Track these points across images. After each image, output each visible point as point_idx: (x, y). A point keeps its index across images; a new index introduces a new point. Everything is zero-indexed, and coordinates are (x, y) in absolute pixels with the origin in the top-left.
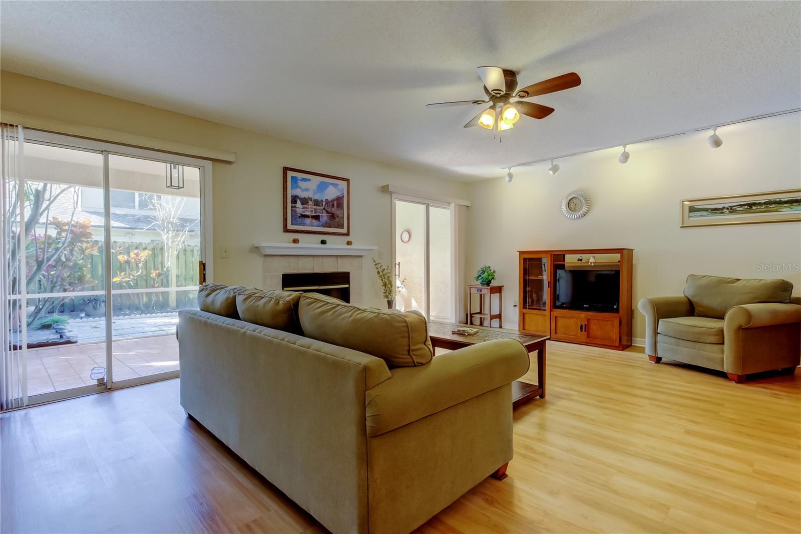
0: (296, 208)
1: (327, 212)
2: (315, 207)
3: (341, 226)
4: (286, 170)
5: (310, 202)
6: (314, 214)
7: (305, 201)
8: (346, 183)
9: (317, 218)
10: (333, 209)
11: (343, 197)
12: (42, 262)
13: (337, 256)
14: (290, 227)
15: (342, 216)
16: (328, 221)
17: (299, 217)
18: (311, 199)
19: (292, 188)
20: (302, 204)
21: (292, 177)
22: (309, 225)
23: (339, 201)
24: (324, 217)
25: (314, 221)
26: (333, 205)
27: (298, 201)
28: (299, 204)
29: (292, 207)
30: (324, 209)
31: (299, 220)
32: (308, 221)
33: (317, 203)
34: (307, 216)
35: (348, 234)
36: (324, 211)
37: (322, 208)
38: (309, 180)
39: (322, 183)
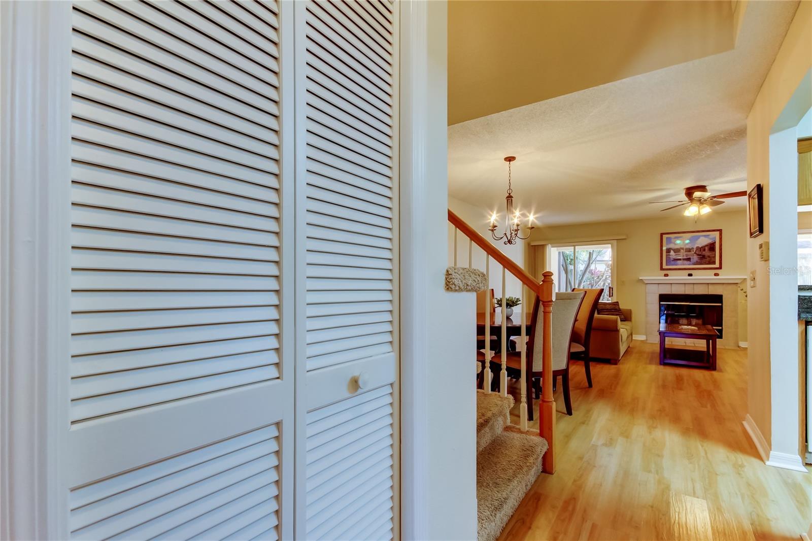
0: (670, 255)
1: (698, 255)
2: (687, 253)
3: (714, 263)
4: (662, 235)
5: (682, 251)
6: (685, 258)
7: (677, 251)
8: (718, 233)
9: (689, 259)
10: (704, 252)
11: (715, 243)
12: (593, 285)
13: (708, 284)
14: (665, 266)
15: (714, 256)
16: (699, 261)
17: (673, 261)
18: (683, 249)
19: (667, 244)
20: (675, 252)
21: (667, 238)
22: (681, 265)
23: (712, 247)
24: (695, 258)
25: (685, 262)
26: (704, 250)
27: (672, 252)
28: (672, 253)
29: (667, 255)
30: (695, 253)
31: (672, 262)
32: (679, 262)
33: (689, 250)
34: (680, 259)
35: (720, 268)
36: (695, 254)
37: (693, 253)
38: (680, 237)
39: (693, 237)
